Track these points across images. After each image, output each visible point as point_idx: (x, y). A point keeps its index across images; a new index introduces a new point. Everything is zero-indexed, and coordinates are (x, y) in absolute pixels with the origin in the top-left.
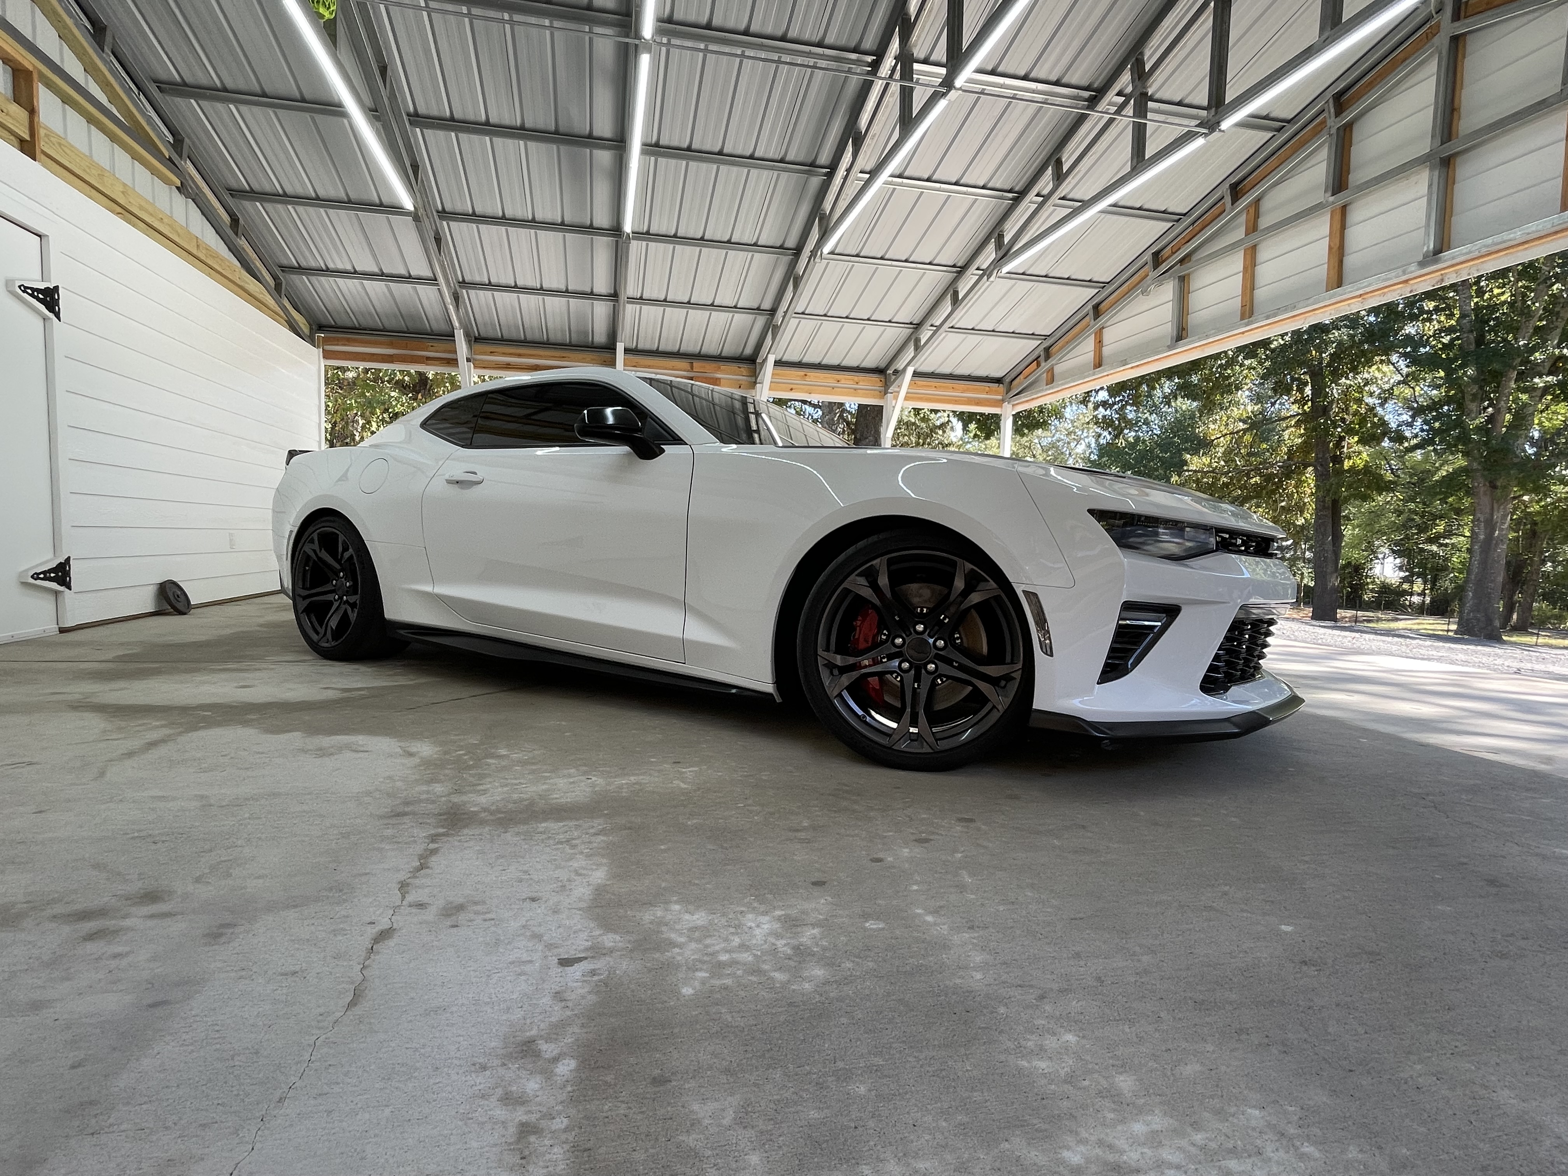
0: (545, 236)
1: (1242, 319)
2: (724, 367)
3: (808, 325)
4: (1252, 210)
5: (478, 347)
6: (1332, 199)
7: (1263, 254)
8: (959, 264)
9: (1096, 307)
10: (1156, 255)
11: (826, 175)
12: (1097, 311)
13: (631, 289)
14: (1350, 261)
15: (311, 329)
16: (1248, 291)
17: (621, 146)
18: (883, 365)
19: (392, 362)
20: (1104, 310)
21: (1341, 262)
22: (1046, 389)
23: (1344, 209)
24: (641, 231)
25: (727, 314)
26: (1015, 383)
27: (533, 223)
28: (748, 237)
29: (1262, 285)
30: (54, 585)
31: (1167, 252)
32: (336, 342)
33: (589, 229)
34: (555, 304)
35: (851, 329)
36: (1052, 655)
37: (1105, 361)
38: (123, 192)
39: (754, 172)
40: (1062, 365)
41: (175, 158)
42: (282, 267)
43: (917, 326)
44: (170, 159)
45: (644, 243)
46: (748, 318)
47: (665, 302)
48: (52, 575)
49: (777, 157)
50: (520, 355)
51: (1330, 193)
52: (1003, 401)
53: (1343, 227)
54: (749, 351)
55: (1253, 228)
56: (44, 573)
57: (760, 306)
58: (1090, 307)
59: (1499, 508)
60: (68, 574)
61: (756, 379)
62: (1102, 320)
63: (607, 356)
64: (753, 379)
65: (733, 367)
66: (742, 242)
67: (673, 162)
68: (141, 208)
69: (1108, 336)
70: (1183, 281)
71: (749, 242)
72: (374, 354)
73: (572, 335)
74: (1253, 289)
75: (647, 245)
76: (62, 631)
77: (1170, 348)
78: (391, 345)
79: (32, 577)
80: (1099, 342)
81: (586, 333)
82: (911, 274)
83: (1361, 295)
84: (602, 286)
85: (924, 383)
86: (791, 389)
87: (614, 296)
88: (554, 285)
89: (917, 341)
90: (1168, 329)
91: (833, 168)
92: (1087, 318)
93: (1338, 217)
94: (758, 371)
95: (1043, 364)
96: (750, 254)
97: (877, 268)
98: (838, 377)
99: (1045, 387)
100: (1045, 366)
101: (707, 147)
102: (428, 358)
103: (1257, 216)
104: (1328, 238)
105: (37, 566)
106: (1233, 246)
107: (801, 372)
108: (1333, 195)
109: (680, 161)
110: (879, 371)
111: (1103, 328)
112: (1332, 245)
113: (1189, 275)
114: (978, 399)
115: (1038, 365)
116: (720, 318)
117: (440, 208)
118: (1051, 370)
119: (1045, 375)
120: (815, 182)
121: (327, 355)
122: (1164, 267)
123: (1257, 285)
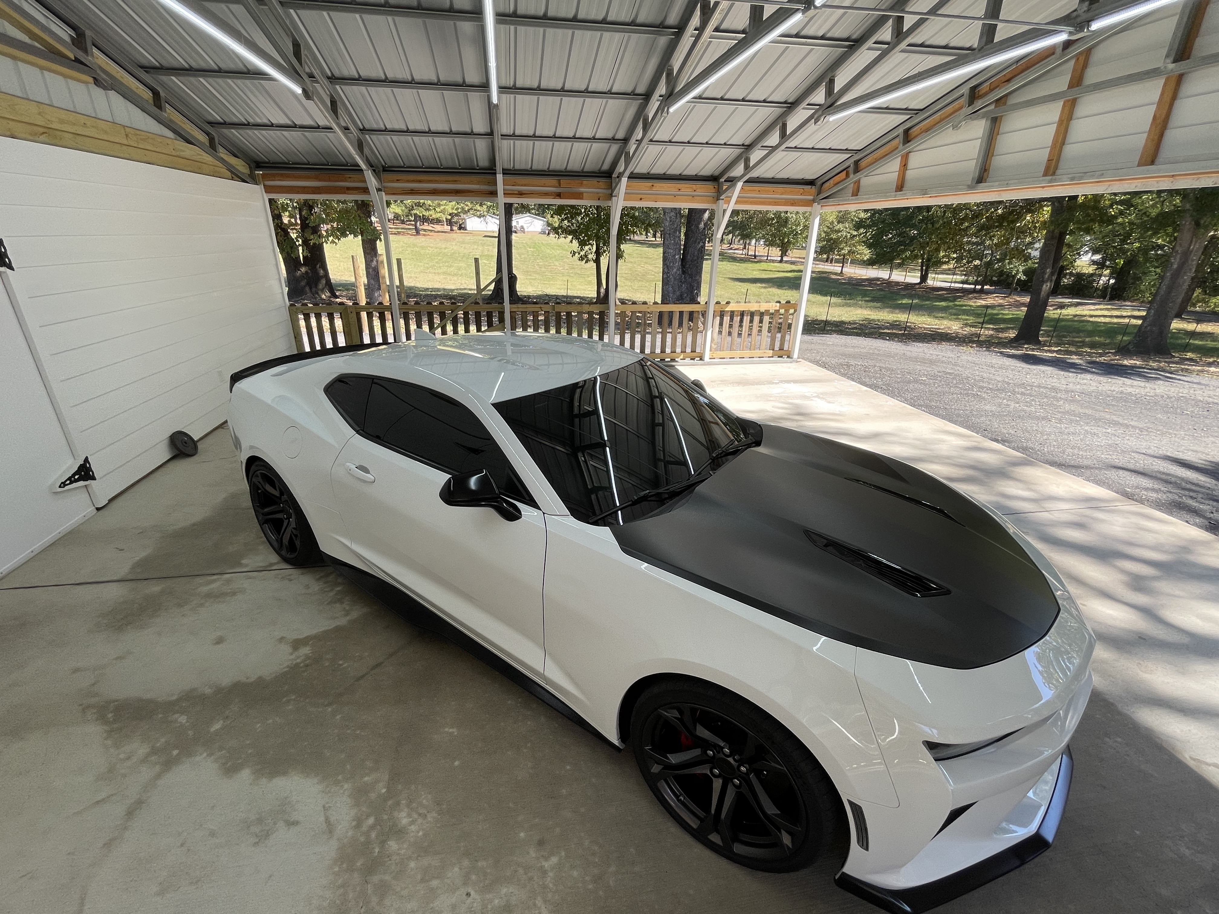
0: (425, 93)
1: (1045, 174)
2: (586, 181)
3: (654, 150)
4: (1082, 59)
5: (385, 176)
6: (1171, 66)
7: (1082, 109)
8: (790, 101)
9: (907, 132)
10: (973, 89)
11: (673, 34)
12: (907, 137)
13: (505, 127)
14: (1172, 136)
15: (250, 168)
16: (1058, 145)
17: (479, 18)
18: (717, 173)
19: (320, 193)
20: (914, 134)
21: (1161, 135)
22: (852, 200)
23: (1180, 79)
24: (508, 85)
25: (587, 144)
26: (826, 185)
27: (411, 83)
28: (603, 87)
29: (1071, 142)
30: (81, 483)
31: (985, 87)
32: (273, 177)
33: (462, 86)
34: (442, 142)
35: (691, 151)
36: (867, 849)
37: (907, 185)
38: (40, 114)
39: (607, 35)
40: (868, 180)
41: (81, 55)
42: (210, 123)
43: (748, 147)
44: (77, 60)
45: (512, 96)
46: (605, 146)
47: (534, 137)
48: (76, 477)
49: (628, 19)
50: (420, 181)
51: (1171, 59)
52: (814, 201)
53: (1175, 97)
54: (606, 167)
55: (1077, 81)
56: (69, 479)
57: (614, 136)
58: (901, 130)
59: (1196, 242)
60: (90, 469)
61: (612, 192)
62: (911, 146)
63: (490, 177)
64: (610, 191)
65: (594, 181)
66: (597, 90)
67: (531, 29)
68: (62, 121)
69: (915, 160)
70: (995, 121)
71: (604, 90)
72: (304, 187)
73: (460, 161)
74: (1063, 143)
75: (515, 97)
76: (98, 509)
77: (971, 187)
78: (317, 178)
79: (60, 487)
80: (904, 166)
81: (471, 160)
82: (745, 110)
83: (1173, 176)
84: (480, 126)
85: (751, 188)
86: (641, 199)
87: (491, 134)
88: (440, 128)
89: (747, 160)
90: (972, 166)
91: (680, 28)
92: (896, 141)
93: (1172, 84)
94: (614, 185)
95: (852, 176)
96: (605, 100)
97: (716, 107)
98: (679, 186)
99: (851, 198)
100: (853, 178)
101: (562, 14)
102: (348, 189)
103: (1085, 66)
104: (1156, 105)
105: (61, 476)
106: (1053, 98)
107: (647, 184)
108: (1173, 63)
109: (537, 29)
110: (714, 179)
111: (910, 152)
112: (1158, 116)
113: (1002, 116)
114: (794, 200)
115: (847, 175)
116: (580, 147)
117: (330, 74)
118: (858, 182)
119: (852, 184)
120: (663, 41)
121: (268, 189)
122: (979, 104)
123: (1067, 142)
